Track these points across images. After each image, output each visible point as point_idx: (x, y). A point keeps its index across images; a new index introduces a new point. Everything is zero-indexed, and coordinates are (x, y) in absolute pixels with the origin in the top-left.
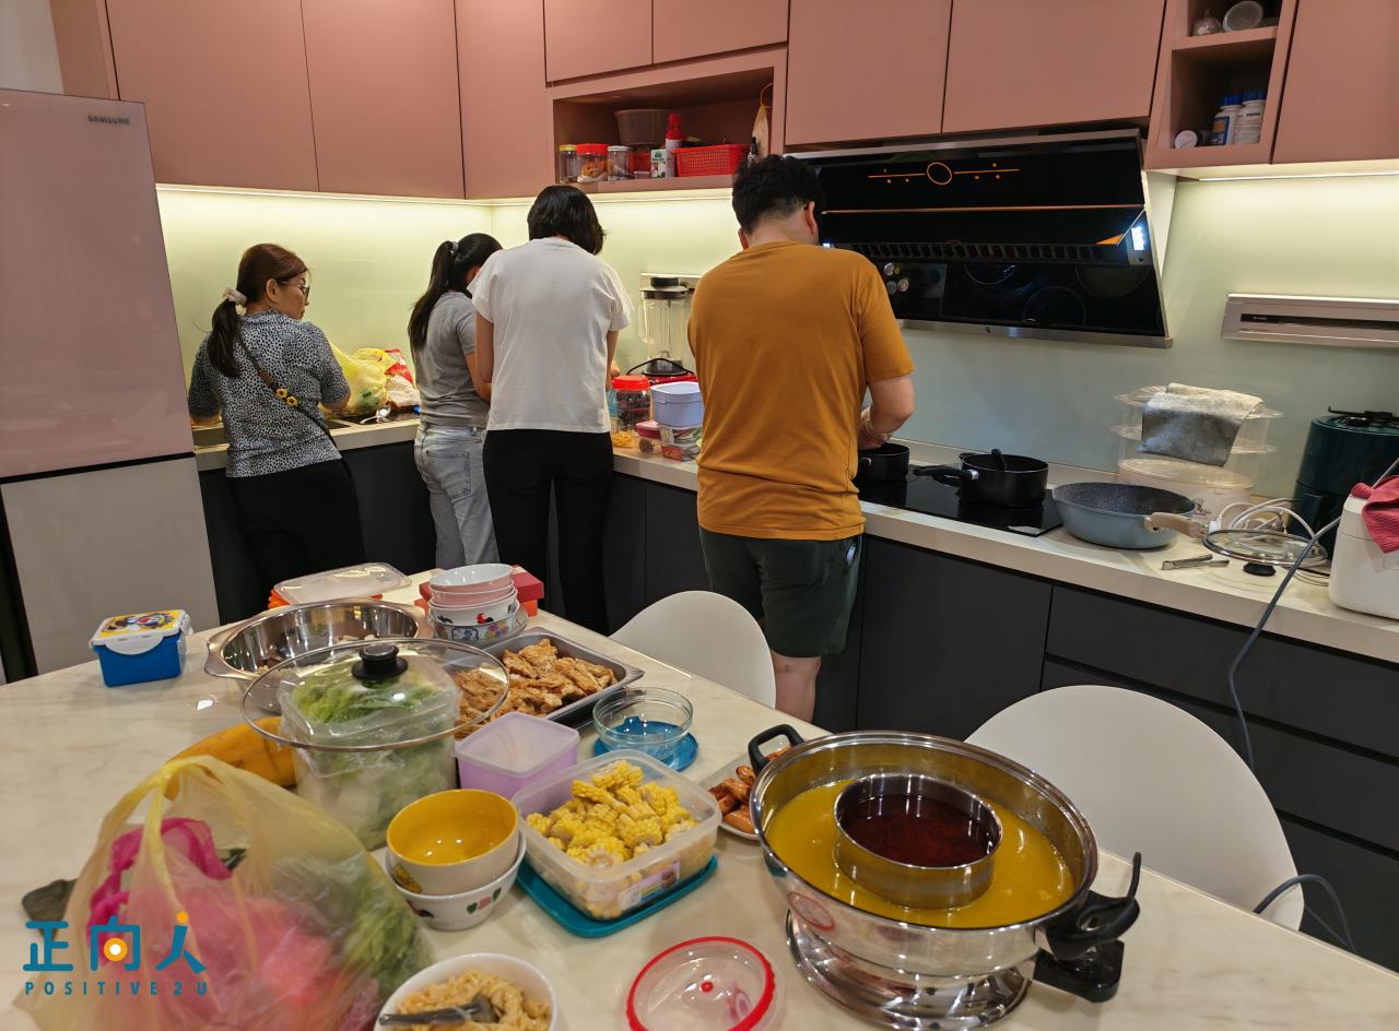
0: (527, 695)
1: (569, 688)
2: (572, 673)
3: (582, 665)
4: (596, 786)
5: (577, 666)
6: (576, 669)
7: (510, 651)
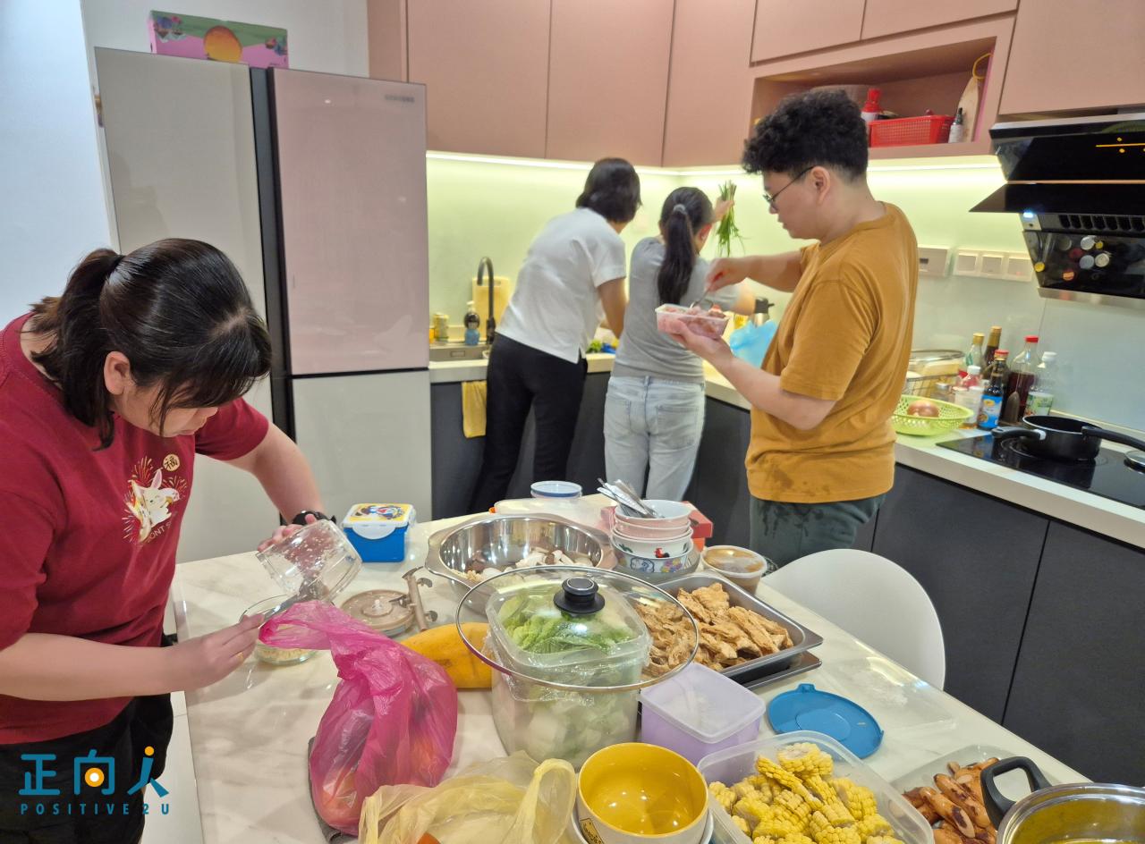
0: (703, 641)
1: (744, 642)
2: (747, 625)
3: (755, 617)
4: (783, 766)
5: (751, 618)
6: (749, 621)
7: (684, 589)
